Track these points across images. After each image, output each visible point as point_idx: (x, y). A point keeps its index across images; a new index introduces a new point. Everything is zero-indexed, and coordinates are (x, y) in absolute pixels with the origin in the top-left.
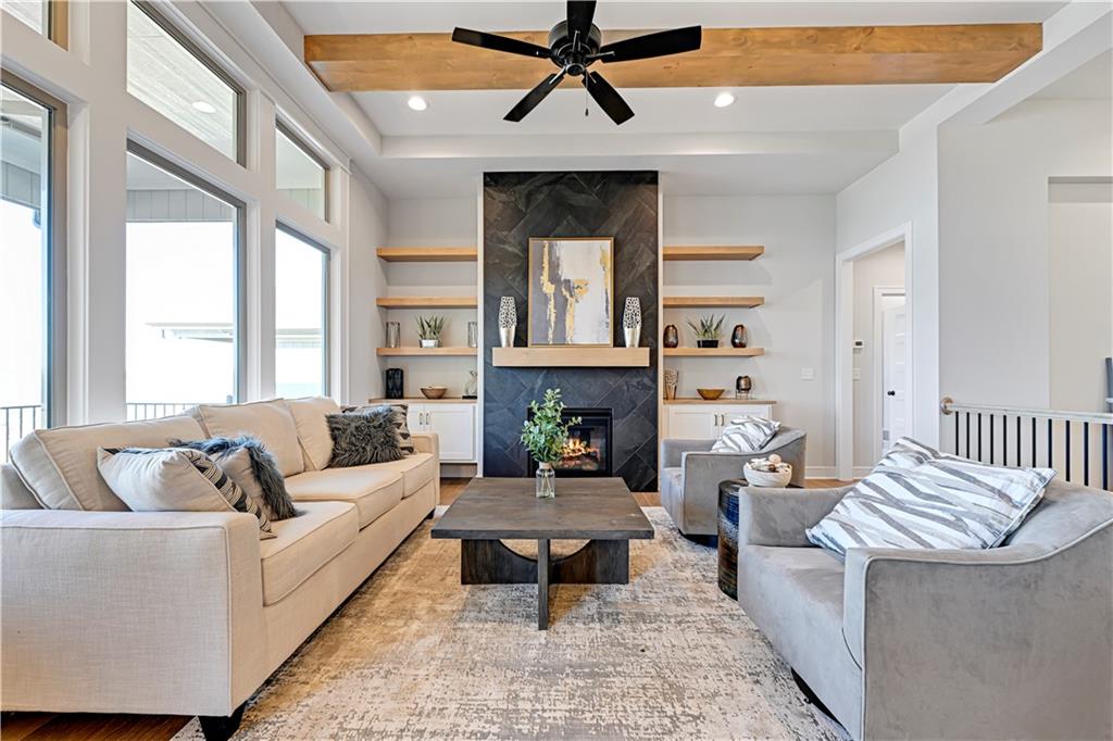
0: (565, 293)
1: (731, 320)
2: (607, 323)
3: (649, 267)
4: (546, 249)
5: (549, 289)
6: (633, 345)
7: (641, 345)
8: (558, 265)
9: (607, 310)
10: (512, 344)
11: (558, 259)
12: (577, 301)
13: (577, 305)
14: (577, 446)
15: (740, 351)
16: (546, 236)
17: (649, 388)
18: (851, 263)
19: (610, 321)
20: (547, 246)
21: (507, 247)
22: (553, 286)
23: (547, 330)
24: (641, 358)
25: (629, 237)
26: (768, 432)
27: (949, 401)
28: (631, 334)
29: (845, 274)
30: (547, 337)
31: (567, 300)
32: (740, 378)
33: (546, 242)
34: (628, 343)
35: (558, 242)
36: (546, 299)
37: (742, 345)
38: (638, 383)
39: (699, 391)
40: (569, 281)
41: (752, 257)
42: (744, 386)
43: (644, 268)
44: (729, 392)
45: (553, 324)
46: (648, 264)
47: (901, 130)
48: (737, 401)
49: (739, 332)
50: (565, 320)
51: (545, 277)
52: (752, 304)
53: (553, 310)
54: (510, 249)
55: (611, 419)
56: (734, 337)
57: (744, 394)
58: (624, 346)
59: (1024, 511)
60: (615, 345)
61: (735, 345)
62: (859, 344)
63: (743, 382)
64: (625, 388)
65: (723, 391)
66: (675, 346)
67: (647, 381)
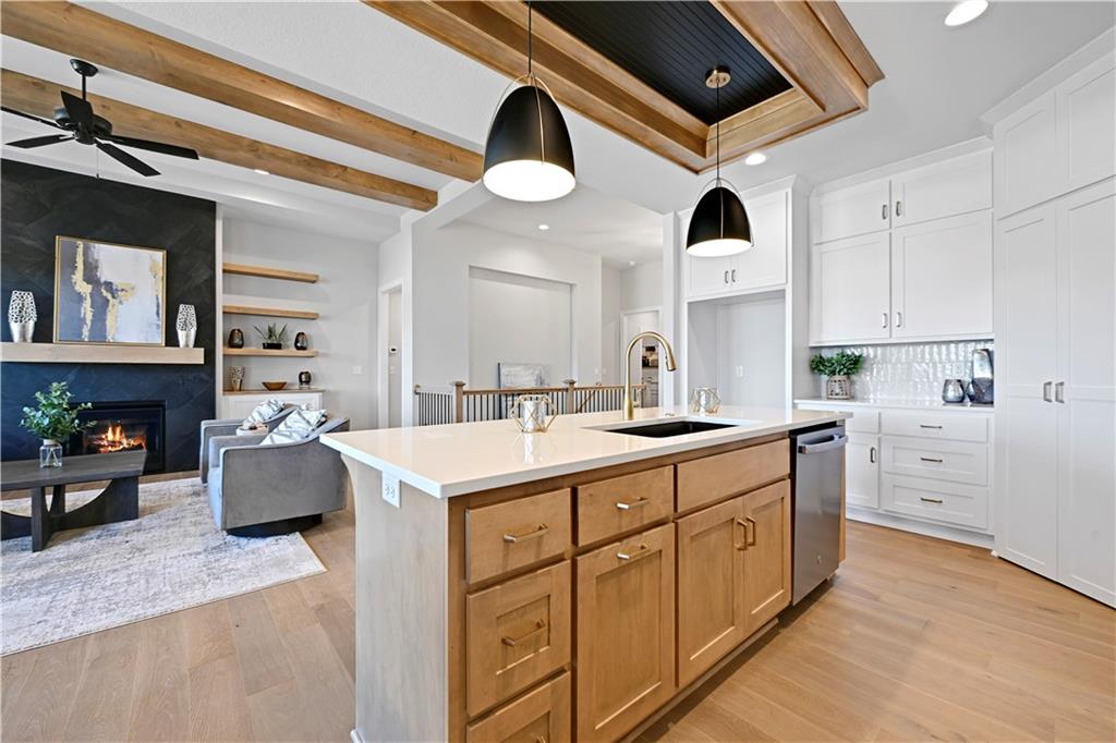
0: (105, 293)
1: (294, 328)
2: (158, 325)
3: (206, 280)
4: (80, 250)
5: (84, 288)
6: (187, 345)
7: (197, 345)
8: (97, 267)
9: (158, 313)
10: (29, 340)
11: (97, 261)
12: (121, 302)
13: (120, 306)
14: (118, 437)
15: (301, 353)
16: (81, 237)
17: (207, 382)
18: (387, 295)
19: (162, 322)
20: (81, 246)
21: (21, 239)
22: (90, 287)
23: (81, 328)
24: (198, 356)
25: (185, 252)
26: (276, 409)
27: (418, 386)
28: (186, 335)
29: (384, 301)
30: (81, 334)
31: (108, 301)
32: (302, 373)
33: (80, 244)
34: (182, 342)
35: (97, 245)
36: (80, 298)
37: (303, 348)
38: (195, 378)
39: (264, 384)
40: (111, 283)
41: (314, 282)
42: (306, 379)
43: (201, 281)
44: (293, 384)
45: (89, 322)
46: (205, 277)
47: (402, 218)
48: (301, 390)
49: (300, 339)
50: (105, 320)
51: (78, 276)
52: (313, 317)
53: (89, 309)
54: (28, 242)
55: (164, 410)
56: (297, 341)
57: (304, 386)
58: (178, 346)
59: (314, 427)
60: (166, 345)
61: (298, 348)
62: (393, 350)
63: (303, 376)
64: (181, 382)
65: (285, 383)
66: (240, 347)
67: (203, 376)
